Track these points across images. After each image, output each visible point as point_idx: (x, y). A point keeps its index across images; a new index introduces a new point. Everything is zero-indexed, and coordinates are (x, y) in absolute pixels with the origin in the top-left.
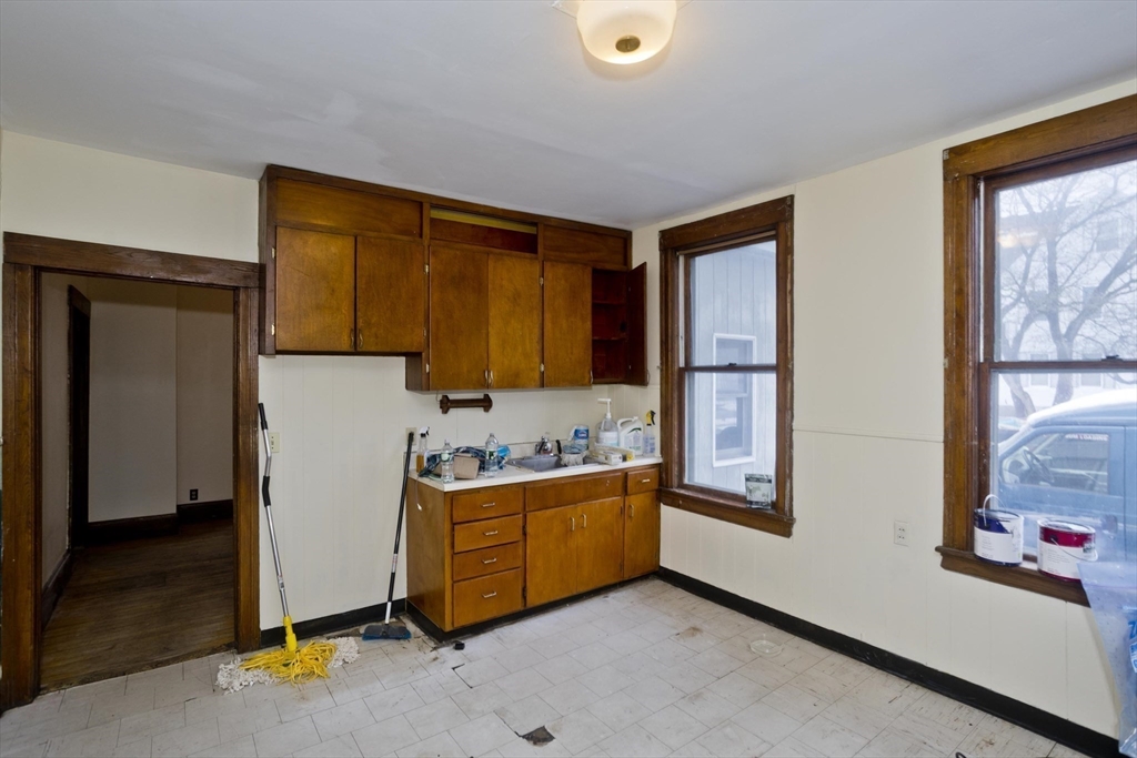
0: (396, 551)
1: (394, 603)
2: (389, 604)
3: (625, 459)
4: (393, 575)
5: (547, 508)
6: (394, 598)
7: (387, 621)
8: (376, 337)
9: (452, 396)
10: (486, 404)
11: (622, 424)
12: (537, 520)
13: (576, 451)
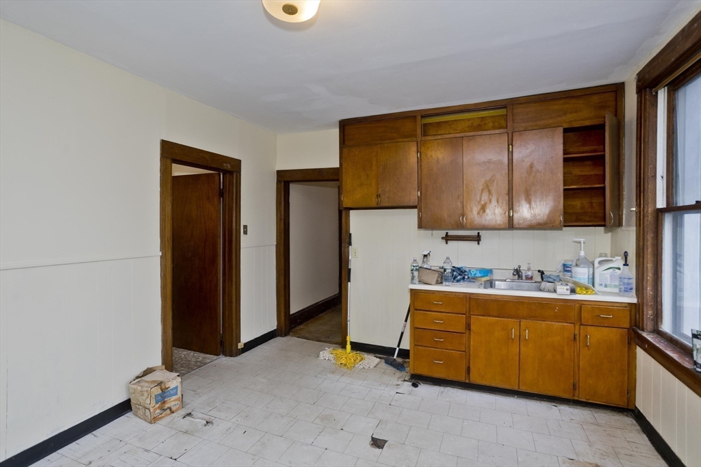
0: (406, 321)
1: (400, 349)
2: (398, 349)
3: (573, 291)
4: (402, 333)
5: (489, 316)
6: (400, 347)
7: (395, 357)
8: (389, 198)
9: (451, 233)
10: (478, 239)
11: (600, 262)
12: (478, 322)
13: (551, 280)
